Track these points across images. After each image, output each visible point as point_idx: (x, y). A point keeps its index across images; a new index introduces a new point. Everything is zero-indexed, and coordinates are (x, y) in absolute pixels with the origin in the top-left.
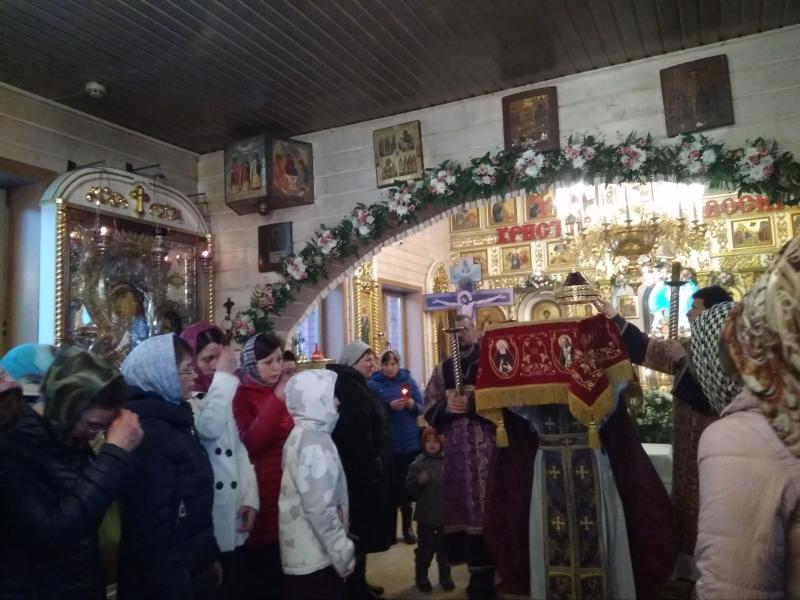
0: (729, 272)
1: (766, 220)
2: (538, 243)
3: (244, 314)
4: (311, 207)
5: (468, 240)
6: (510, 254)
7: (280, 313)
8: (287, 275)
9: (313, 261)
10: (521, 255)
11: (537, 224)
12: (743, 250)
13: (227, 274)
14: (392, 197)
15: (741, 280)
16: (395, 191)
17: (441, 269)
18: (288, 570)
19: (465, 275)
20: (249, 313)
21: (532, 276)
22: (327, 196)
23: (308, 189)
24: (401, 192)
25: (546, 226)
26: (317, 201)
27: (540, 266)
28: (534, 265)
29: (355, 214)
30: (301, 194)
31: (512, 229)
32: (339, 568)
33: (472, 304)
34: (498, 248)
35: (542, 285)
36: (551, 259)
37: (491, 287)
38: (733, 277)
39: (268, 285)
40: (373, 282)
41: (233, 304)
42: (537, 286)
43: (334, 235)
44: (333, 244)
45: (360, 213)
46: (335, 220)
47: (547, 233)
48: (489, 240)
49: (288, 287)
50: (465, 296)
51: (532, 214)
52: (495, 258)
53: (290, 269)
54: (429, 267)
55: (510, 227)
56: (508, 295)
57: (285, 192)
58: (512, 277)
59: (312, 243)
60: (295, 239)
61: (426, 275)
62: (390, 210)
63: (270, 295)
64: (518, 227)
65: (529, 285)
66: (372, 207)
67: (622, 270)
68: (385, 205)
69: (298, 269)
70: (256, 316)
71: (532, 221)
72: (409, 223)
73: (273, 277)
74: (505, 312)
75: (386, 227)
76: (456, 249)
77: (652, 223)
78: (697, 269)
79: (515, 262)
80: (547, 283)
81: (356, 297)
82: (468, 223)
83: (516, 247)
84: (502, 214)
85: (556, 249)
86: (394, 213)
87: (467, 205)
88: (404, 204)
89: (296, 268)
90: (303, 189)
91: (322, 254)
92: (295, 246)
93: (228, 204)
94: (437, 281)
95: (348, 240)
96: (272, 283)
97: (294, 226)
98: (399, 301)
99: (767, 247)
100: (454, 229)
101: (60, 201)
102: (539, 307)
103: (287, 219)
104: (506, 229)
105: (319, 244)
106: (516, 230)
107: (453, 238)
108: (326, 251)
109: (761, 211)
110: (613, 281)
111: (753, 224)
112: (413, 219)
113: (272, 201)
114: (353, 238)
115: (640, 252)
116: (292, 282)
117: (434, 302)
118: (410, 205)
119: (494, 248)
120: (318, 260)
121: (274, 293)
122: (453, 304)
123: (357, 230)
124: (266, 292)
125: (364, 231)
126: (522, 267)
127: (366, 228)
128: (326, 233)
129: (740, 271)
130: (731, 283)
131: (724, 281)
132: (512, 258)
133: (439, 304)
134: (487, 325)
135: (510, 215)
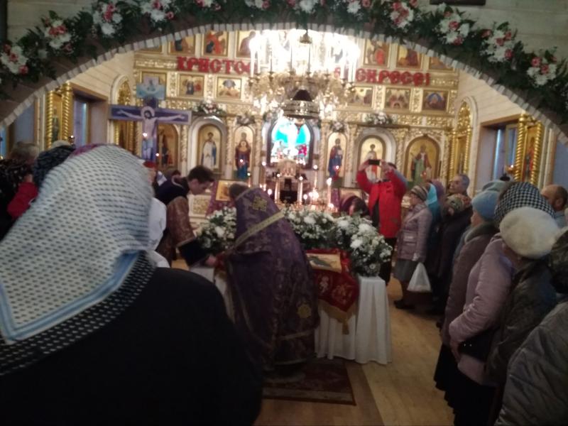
1: (370, 89)
2: (210, 76)
5: (151, 62)
6: (186, 81)
9: (36, 54)
10: (195, 84)
11: (212, 59)
17: (126, 83)
19: (150, 92)
21: (204, 103)
25: (218, 62)
27: (210, 95)
28: (206, 94)
29: (97, 8)
31: (190, 59)
33: (154, 120)
34: (176, 73)
35: (211, 111)
36: (219, 91)
37: (167, 106)
42: (207, 112)
44: (66, 38)
45: (104, 7)
47: (219, 69)
48: (169, 65)
50: (149, 112)
51: (208, 50)
52: (173, 84)
53: (4, 59)
54: (115, 80)
55: (188, 57)
56: (186, 116)
58: (187, 100)
61: (112, 87)
62: (143, 13)
64: (195, 59)
65: (201, 110)
66: (120, 3)
68: (136, 5)
69: (15, 61)
71: (208, 56)
74: (178, 130)
75: (135, 29)
76: (139, 68)
79: (190, 89)
80: (215, 110)
83: (192, 76)
84: (183, 46)
85: (225, 83)
88: (161, 9)
89: (13, 58)
91: (49, 48)
92: (10, 30)
94: (122, 94)
95: (86, 37)
98: (85, 106)
99: (367, 108)
102: (205, 128)
104: (185, 59)
105: (47, 34)
106: (193, 61)
108: (55, 45)
109: (368, 82)
110: (264, 117)
114: (93, 36)
116: (6, 75)
117: (119, 113)
118: (167, 11)
119: (173, 73)
122: (137, 117)
126: (195, 93)
128: (57, 24)
129: (349, 123)
130: (342, 130)
131: (338, 128)
132: (187, 84)
133: (123, 115)
134: (161, 138)
135: (189, 47)
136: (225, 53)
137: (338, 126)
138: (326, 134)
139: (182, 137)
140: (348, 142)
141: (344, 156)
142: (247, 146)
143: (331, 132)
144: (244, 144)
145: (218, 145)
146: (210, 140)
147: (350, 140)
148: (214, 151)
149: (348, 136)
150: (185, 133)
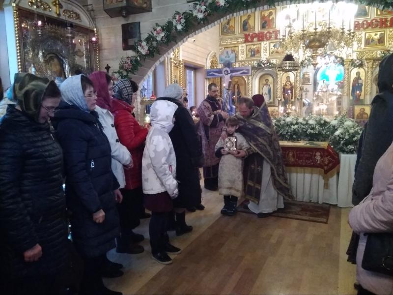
0: (361, 59)
1: (383, 32)
2: (265, 42)
3: (116, 73)
4: (151, 13)
5: (229, 41)
6: (250, 49)
7: (135, 73)
8: (138, 52)
9: (152, 44)
10: (256, 50)
11: (266, 32)
12: (369, 48)
13: (106, 51)
14: (195, 8)
15: (366, 64)
16: (197, 4)
17: (215, 56)
18: (145, 192)
19: (227, 59)
20: (119, 72)
21: (261, 61)
22: (159, 7)
23: (148, 3)
24: (200, 5)
25: (270, 33)
26: (153, 10)
27: (266, 55)
28: (262, 55)
29: (174, 18)
30: (145, 6)
31: (252, 35)
32: (170, 193)
33: (229, 75)
34: (244, 45)
35: (266, 65)
36: (271, 51)
37: (239, 66)
38: (362, 62)
39: (128, 57)
40: (180, 61)
41: (110, 67)
42: (263, 66)
43: (163, 29)
44: (163, 34)
45: (177, 17)
46: (163, 21)
47: (270, 37)
48: (240, 40)
49: (139, 58)
50: (226, 71)
51: (263, 27)
52: (243, 50)
53: (139, 48)
54: (208, 55)
55: (251, 34)
56: (248, 70)
57: (136, 4)
58: (251, 61)
59: (151, 34)
60: (141, 32)
61: (207, 59)
62: (194, 16)
63: (129, 63)
65: (259, 65)
66: (184, 13)
67: (307, 58)
68: (191, 12)
69: (144, 49)
70: (122, 74)
72: (204, 23)
73: (131, 53)
74: (246, 80)
75: (191, 25)
76: (222, 45)
77: (328, 30)
78: (345, 58)
79: (253, 53)
80: (268, 64)
81: (171, 69)
82: (229, 31)
83: (254, 45)
84: (247, 26)
85: (274, 46)
86: (196, 17)
87: (235, 14)
88: (202, 12)
89: (143, 48)
90: (146, 3)
91: (157, 40)
92: (142, 36)
93: (105, 11)
94: (212, 63)
95: (171, 32)
96: (130, 56)
97: (141, 24)
98: (193, 72)
99: (381, 47)
100: (222, 34)
101: (14, 5)
102: (263, 77)
103: (137, 20)
104: (249, 35)
105: (155, 34)
106: (254, 35)
107: (221, 39)
108: (159, 39)
109: (381, 27)
110: (302, 63)
111: (376, 35)
112: (206, 21)
113: (129, 10)
114: (174, 31)
115: (319, 47)
116: (141, 55)
117: (211, 74)
118: (205, 12)
119: (242, 45)
120: (154, 44)
121: (131, 61)
122: (220, 75)
123: (176, 27)
124: (127, 61)
125: (179, 27)
126: (256, 56)
127: (180, 25)
128: (159, 28)
129: (366, 59)
130: (361, 65)
131: (357, 64)
132: (251, 50)
133: (213, 75)
134: (236, 86)
135: (252, 27)
136: (274, 26)
137: (357, 62)
138: (348, 69)
139: (248, 84)
140: (366, 73)
141: (364, 84)
142: (291, 84)
143: (353, 68)
144: (288, 84)
145: (272, 86)
146: (266, 84)
147: (368, 72)
148: (269, 91)
149: (366, 69)
150: (250, 81)
